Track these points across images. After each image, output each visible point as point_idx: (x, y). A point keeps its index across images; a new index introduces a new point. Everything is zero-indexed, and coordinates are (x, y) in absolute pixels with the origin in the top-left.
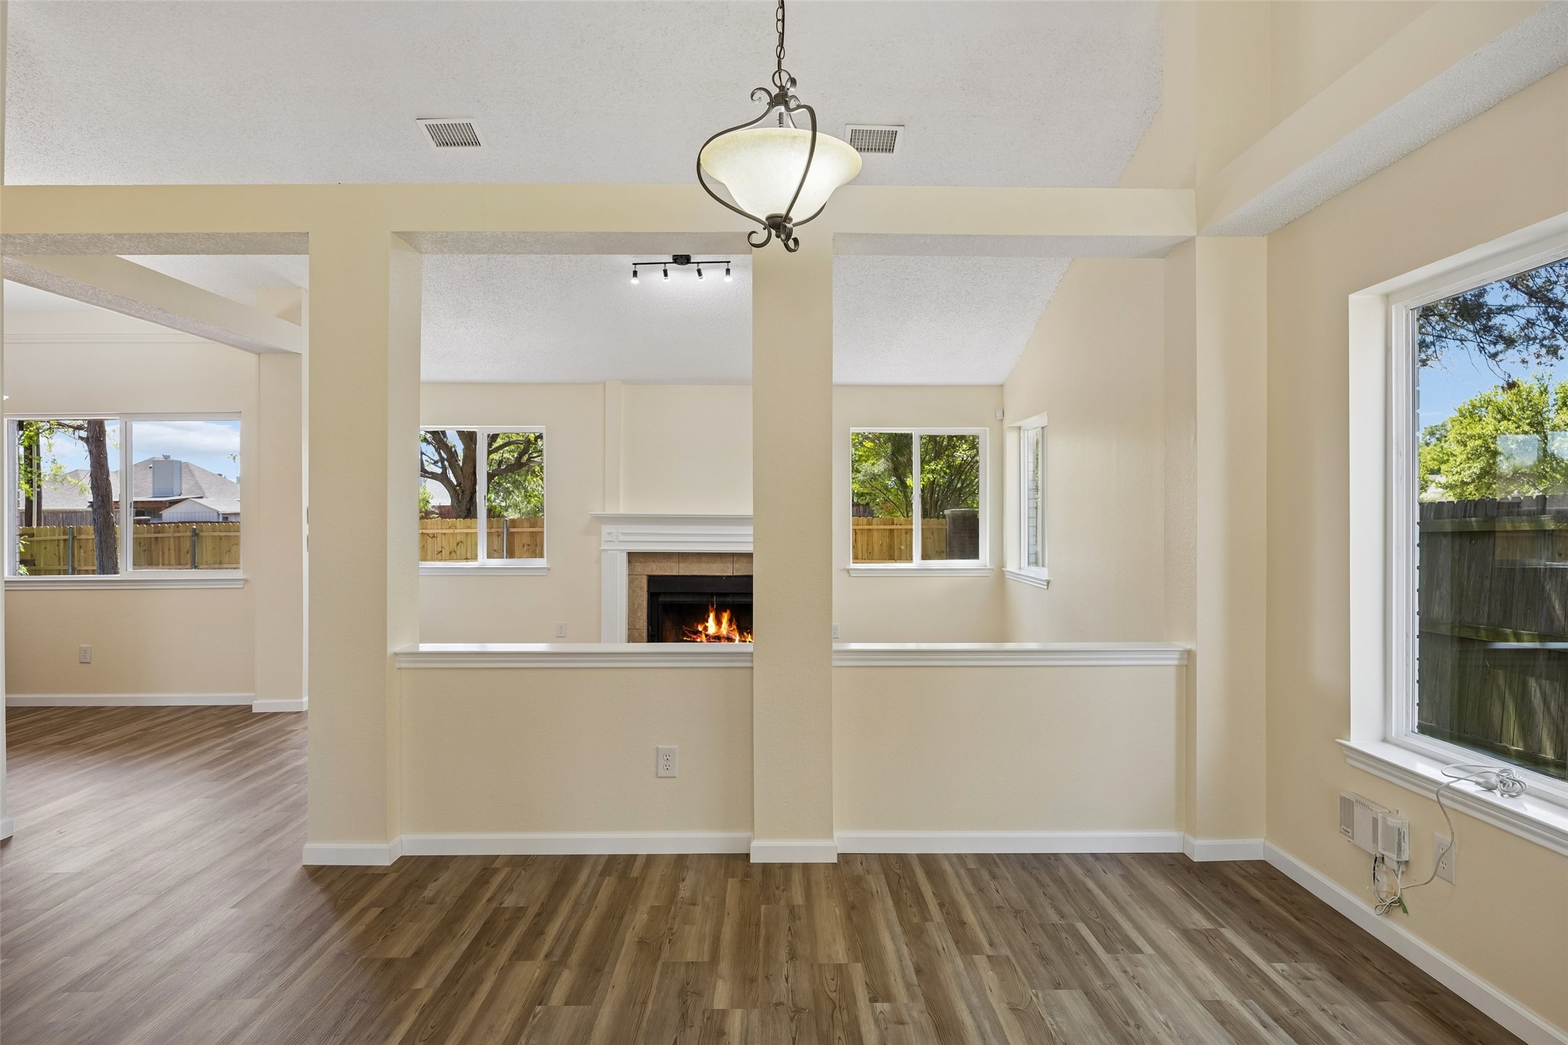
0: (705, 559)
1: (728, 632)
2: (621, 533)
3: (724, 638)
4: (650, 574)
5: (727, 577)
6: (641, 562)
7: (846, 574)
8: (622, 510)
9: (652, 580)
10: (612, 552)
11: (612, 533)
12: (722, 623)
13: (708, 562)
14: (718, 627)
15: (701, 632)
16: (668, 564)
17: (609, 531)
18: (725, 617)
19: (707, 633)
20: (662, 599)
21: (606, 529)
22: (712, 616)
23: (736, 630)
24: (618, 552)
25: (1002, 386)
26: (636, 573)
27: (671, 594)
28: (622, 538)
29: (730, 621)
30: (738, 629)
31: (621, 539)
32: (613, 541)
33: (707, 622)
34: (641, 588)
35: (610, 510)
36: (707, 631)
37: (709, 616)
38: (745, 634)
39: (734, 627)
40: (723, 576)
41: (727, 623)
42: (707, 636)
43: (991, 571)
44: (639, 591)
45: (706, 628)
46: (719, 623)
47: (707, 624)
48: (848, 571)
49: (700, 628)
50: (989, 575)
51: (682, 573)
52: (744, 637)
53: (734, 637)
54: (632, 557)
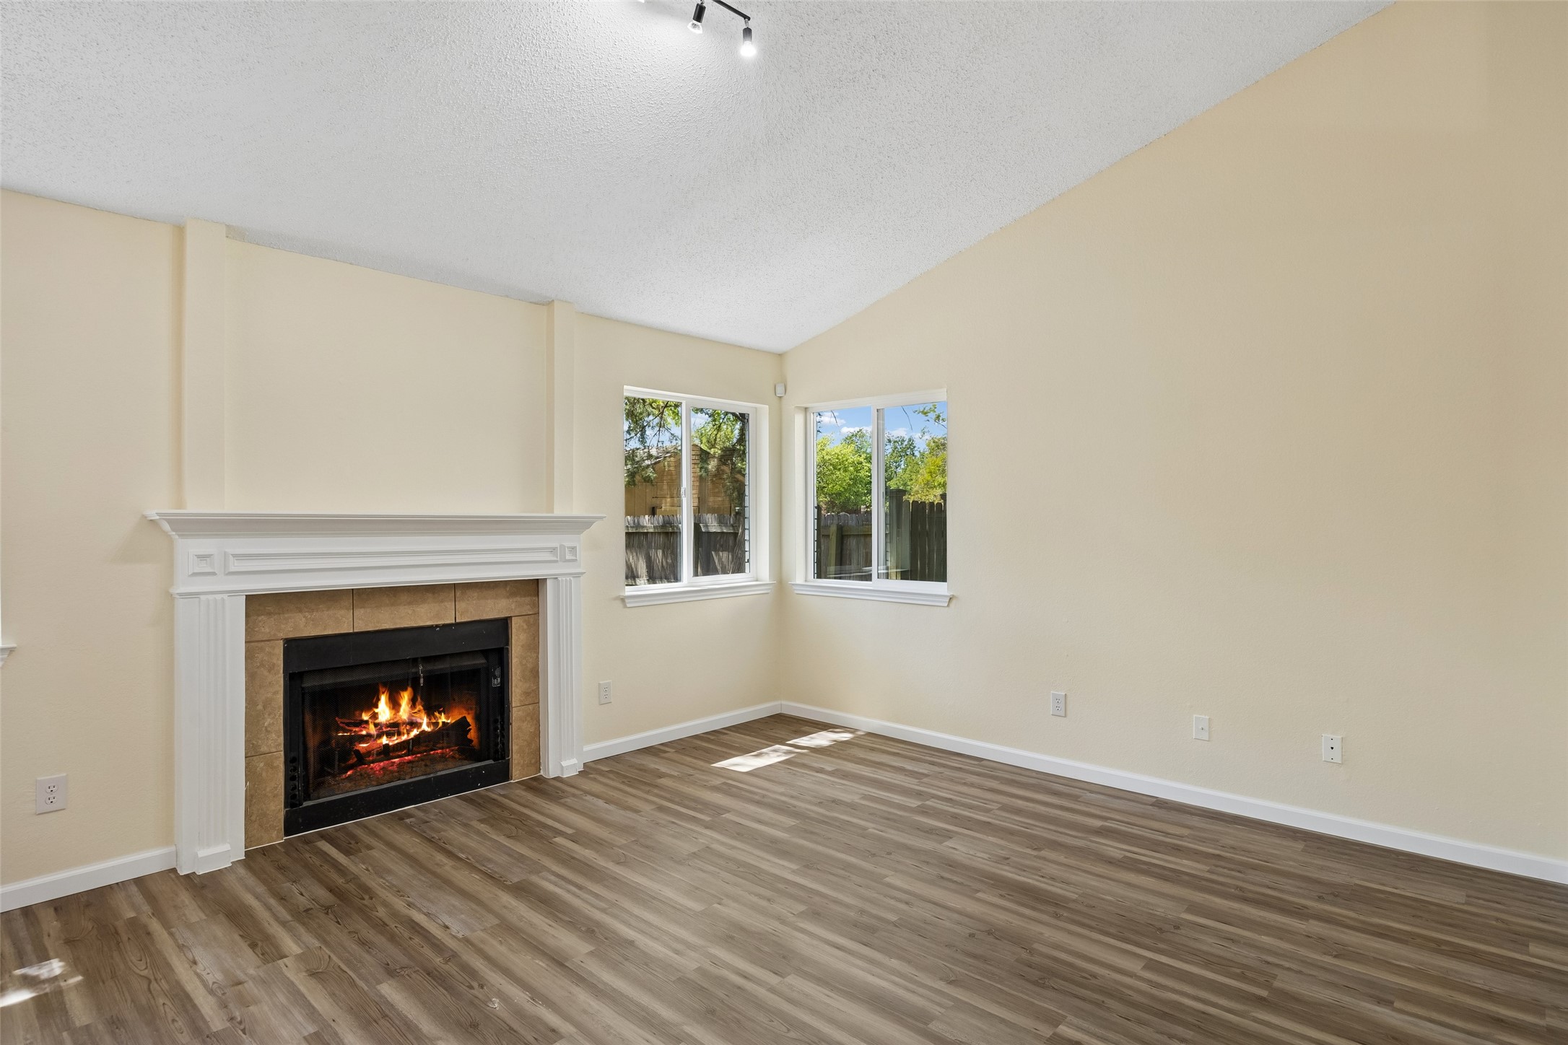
0: (404, 597)
1: (411, 715)
2: (234, 556)
3: (404, 723)
4: (291, 635)
5: (445, 626)
6: (269, 614)
7: (619, 603)
8: (232, 503)
9: (293, 647)
10: (211, 597)
11: (209, 556)
12: (399, 705)
13: (410, 603)
14: (393, 712)
15: (367, 722)
16: (331, 612)
17: (202, 551)
18: (405, 698)
19: (377, 721)
20: (309, 683)
21: (189, 548)
22: (384, 698)
23: (423, 712)
24: (225, 596)
25: (781, 356)
26: (260, 637)
27: (335, 670)
28: (235, 566)
29: (413, 702)
30: (425, 709)
31: (232, 569)
32: (214, 574)
33: (377, 707)
34: (271, 668)
35: (197, 505)
36: (377, 718)
37: (379, 699)
38: (437, 714)
39: (419, 707)
40: (437, 626)
41: (408, 704)
42: (376, 725)
43: (771, 587)
44: (266, 673)
45: (375, 716)
46: (395, 704)
47: (376, 710)
48: (623, 600)
49: (365, 717)
50: (769, 591)
51: (361, 627)
52: (435, 717)
53: (419, 720)
54: (257, 604)
